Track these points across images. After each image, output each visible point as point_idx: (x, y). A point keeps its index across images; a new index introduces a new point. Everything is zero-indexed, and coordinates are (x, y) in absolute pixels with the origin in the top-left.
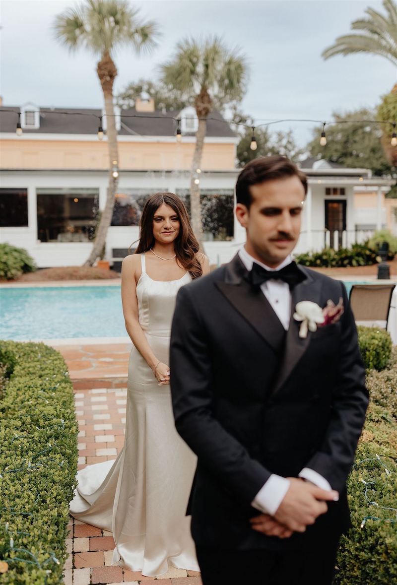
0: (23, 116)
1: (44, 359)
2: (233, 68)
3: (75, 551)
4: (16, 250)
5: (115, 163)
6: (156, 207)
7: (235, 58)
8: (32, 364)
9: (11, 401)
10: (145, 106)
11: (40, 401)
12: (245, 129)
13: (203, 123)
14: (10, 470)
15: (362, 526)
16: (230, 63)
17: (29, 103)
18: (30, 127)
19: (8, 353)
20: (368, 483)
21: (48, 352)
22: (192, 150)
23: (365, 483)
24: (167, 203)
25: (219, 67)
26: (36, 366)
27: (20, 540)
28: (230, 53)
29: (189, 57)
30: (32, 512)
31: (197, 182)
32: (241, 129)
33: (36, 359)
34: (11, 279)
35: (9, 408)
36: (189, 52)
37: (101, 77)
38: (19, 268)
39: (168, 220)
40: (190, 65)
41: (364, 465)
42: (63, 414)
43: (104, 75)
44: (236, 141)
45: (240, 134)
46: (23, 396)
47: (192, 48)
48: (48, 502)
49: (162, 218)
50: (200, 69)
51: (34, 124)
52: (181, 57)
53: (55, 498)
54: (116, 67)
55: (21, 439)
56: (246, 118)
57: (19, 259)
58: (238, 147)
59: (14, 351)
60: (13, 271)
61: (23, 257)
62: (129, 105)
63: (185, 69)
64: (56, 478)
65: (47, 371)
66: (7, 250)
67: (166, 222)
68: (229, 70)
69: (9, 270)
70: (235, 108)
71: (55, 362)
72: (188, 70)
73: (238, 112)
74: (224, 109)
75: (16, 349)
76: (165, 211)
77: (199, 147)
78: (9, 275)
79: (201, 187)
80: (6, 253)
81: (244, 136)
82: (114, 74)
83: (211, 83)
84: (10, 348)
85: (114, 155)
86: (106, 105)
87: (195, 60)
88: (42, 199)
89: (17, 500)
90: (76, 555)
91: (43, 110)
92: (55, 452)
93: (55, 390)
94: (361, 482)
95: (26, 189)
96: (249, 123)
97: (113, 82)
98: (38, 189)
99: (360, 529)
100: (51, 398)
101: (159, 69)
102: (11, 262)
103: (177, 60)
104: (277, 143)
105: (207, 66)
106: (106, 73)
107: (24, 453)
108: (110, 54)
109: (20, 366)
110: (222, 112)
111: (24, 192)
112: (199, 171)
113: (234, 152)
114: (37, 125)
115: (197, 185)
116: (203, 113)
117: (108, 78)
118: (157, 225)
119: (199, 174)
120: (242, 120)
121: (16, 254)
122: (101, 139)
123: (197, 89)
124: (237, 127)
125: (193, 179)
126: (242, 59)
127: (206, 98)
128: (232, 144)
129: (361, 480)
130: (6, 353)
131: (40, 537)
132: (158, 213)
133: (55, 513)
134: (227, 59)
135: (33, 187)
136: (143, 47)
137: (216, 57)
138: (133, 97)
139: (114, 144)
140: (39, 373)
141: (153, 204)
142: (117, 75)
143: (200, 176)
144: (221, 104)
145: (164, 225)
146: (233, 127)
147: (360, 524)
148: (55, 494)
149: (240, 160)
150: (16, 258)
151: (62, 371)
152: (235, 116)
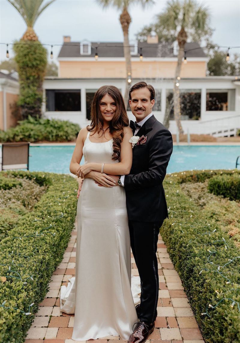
0: (82, 48)
1: (67, 182)
2: (200, 15)
3: (63, 281)
4: (73, 125)
5: (129, 74)
6: (102, 96)
7: (202, 9)
8: (59, 185)
9: (41, 203)
10: (153, 39)
11: (56, 203)
12: (214, 52)
13: (182, 49)
14: (26, 236)
15: (200, 273)
16: (198, 12)
17: (85, 40)
18: (86, 54)
19: (49, 179)
20: (212, 252)
21: (70, 179)
22: (175, 66)
23: (211, 252)
24: (109, 94)
25: (192, 15)
26: (61, 186)
27: (18, 269)
28: (199, 6)
29: (173, 10)
30: (30, 256)
31: (178, 85)
32: (211, 52)
33: (62, 183)
34: (70, 141)
35: (39, 206)
36: (174, 6)
37: (122, 23)
38: (74, 135)
39: (109, 105)
40: (174, 14)
41: (215, 243)
42: (66, 211)
43: (123, 22)
44: (207, 60)
45: (210, 56)
46: (48, 201)
47: (176, 4)
48: (39, 252)
49: (105, 104)
50: (180, 17)
51: (87, 52)
52: (169, 10)
53: (44, 250)
54: (131, 17)
55: (38, 221)
56: (215, 45)
57: (74, 129)
58: (208, 64)
59: (52, 178)
60: (71, 137)
61: (77, 128)
62: (144, 40)
63: (171, 17)
64: (48, 241)
65: (66, 189)
66: (68, 124)
67: (108, 107)
68: (198, 17)
69: (69, 136)
70: (208, 40)
71: (72, 184)
72: (173, 18)
73: (210, 42)
74: (201, 41)
75: (54, 177)
76: (107, 99)
77: (179, 64)
78: (69, 138)
79: (180, 88)
80: (67, 126)
81: (213, 57)
82: (129, 21)
83: (187, 26)
84: (50, 177)
85: (129, 69)
86: (125, 40)
87: (177, 11)
88: (89, 95)
89: (24, 250)
90: (63, 283)
91: (93, 44)
92: (53, 228)
93: (66, 198)
94: (208, 252)
95: (80, 90)
96: (216, 48)
97: (129, 26)
98: (87, 90)
99: (199, 275)
100: (63, 202)
101: (156, 18)
102: (70, 131)
103: (167, 12)
104: (234, 60)
105: (184, 14)
106: (125, 20)
107: (37, 228)
108: (127, 9)
109: (53, 186)
110: (199, 43)
111: (79, 91)
112: (179, 78)
113: (205, 67)
114: (89, 52)
115: (178, 87)
116: (182, 43)
117: (126, 24)
118: (103, 108)
119: (179, 80)
120: (212, 47)
121: (73, 127)
122: (96, 60)
123: (179, 29)
124: (209, 51)
125: (176, 83)
126: (206, 9)
127: (184, 35)
128: (204, 62)
129: (208, 250)
130: (48, 179)
131: (29, 267)
132: (103, 100)
133: (41, 257)
134: (197, 9)
135: (84, 88)
136: (146, 5)
137: (190, 9)
138: (146, 35)
139: (129, 63)
140: (61, 190)
141: (100, 94)
142: (131, 21)
143: (179, 82)
144: (200, 38)
145: (106, 108)
146: (206, 51)
147: (199, 272)
148: (45, 248)
149: (210, 71)
150: (72, 129)
151: (74, 189)
152: (208, 44)
